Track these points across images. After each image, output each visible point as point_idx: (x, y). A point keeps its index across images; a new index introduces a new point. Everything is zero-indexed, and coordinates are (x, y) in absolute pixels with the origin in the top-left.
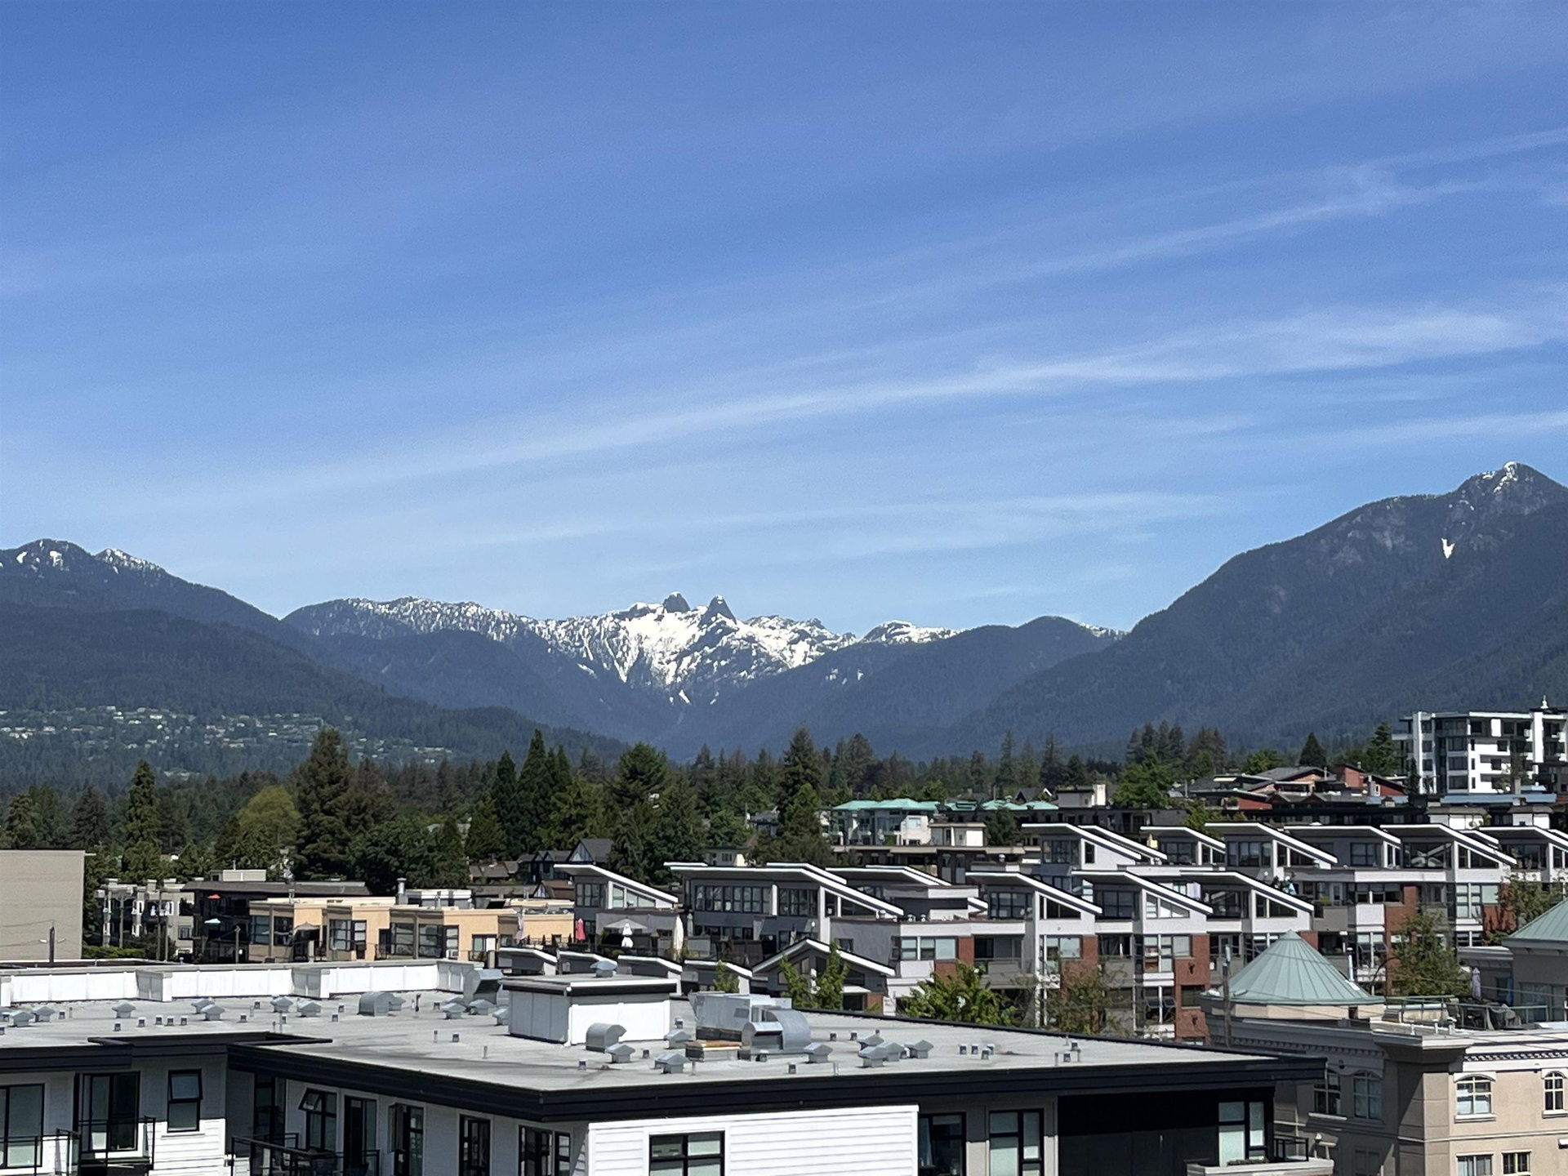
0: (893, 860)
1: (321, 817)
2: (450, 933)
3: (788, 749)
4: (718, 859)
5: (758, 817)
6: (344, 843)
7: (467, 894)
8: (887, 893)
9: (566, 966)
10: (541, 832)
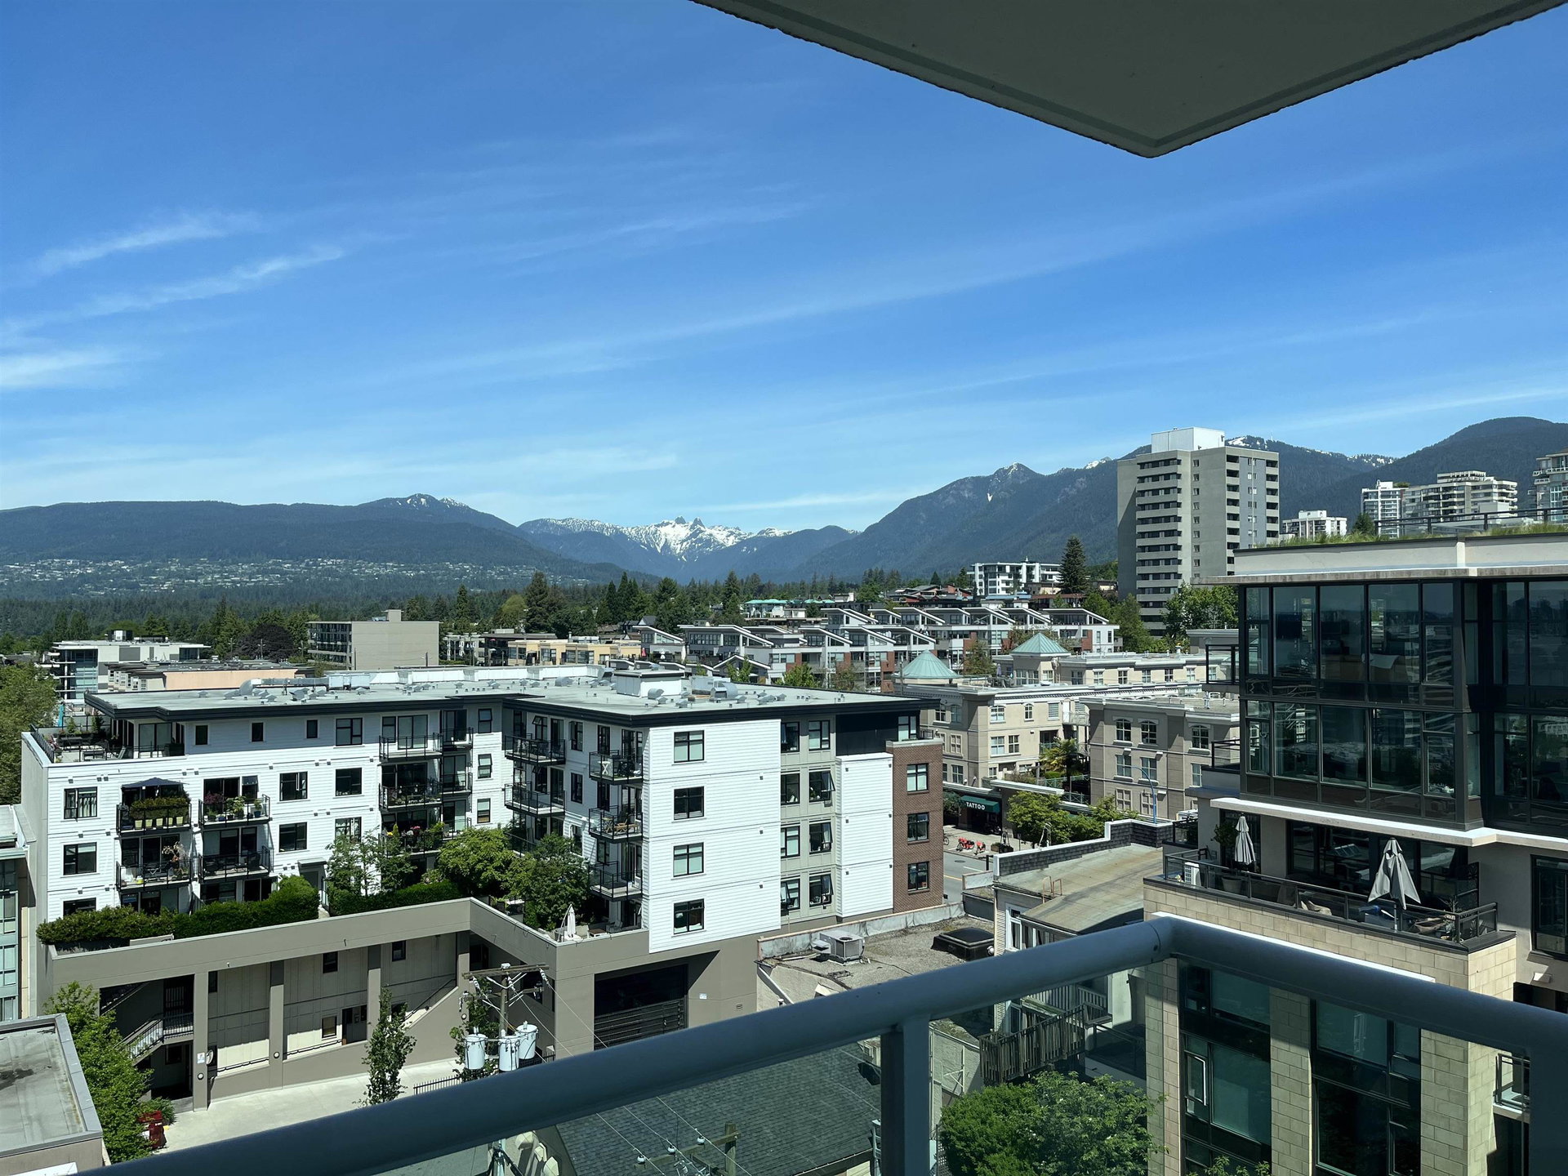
0: (769, 623)
1: (537, 607)
2: (590, 654)
3: (726, 579)
4: (698, 624)
5: (714, 607)
6: (546, 618)
7: (597, 638)
8: (767, 636)
9: (638, 666)
10: (627, 613)
